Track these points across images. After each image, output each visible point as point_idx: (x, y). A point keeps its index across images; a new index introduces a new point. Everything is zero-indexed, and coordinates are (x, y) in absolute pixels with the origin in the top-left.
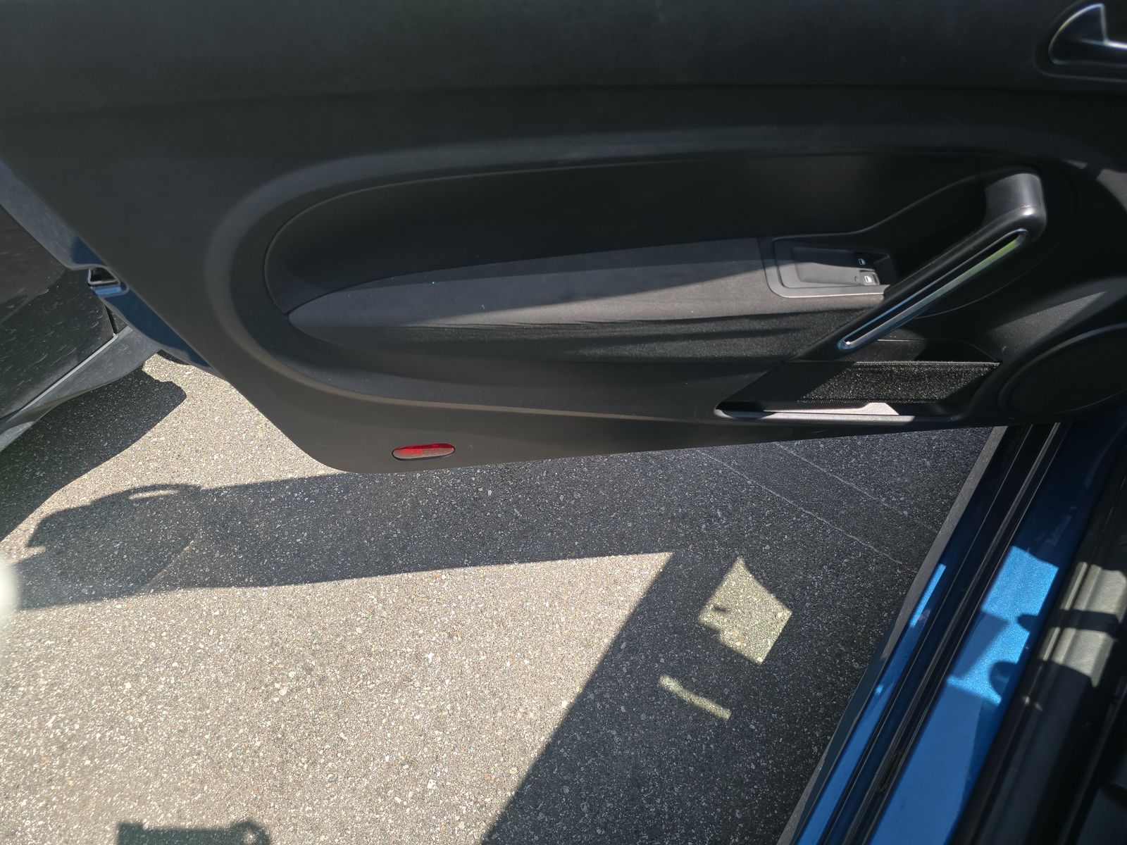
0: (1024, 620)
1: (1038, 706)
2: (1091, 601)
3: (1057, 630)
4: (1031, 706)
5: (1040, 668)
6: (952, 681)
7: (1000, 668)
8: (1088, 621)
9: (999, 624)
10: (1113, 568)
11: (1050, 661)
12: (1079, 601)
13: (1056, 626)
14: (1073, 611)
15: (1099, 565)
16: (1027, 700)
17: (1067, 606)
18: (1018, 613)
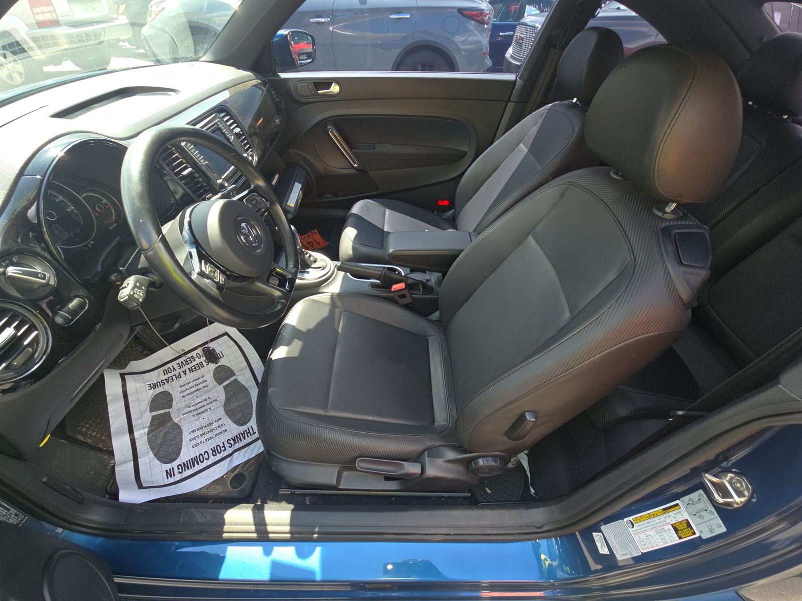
0: (268, 553)
1: (317, 530)
2: (249, 524)
3: (270, 535)
4: (317, 533)
5: (296, 536)
6: (318, 577)
7: (301, 555)
8: (260, 523)
9: (275, 565)
10: (224, 520)
11: (290, 532)
12: (250, 530)
13: (268, 537)
14: (257, 531)
15: (223, 528)
16: (315, 536)
17: (255, 535)
18: (265, 557)
